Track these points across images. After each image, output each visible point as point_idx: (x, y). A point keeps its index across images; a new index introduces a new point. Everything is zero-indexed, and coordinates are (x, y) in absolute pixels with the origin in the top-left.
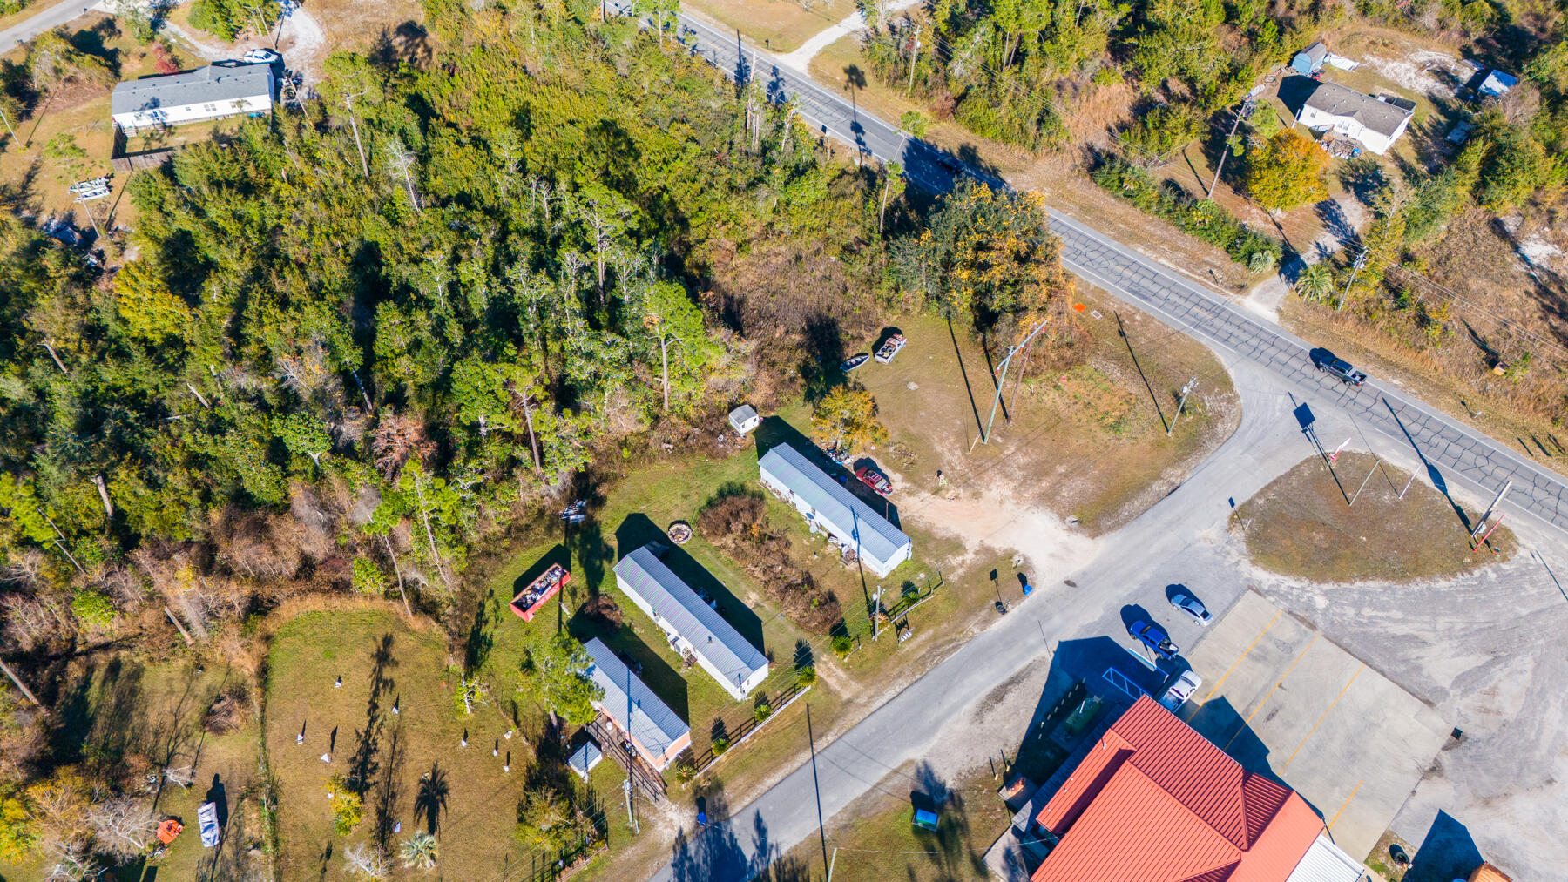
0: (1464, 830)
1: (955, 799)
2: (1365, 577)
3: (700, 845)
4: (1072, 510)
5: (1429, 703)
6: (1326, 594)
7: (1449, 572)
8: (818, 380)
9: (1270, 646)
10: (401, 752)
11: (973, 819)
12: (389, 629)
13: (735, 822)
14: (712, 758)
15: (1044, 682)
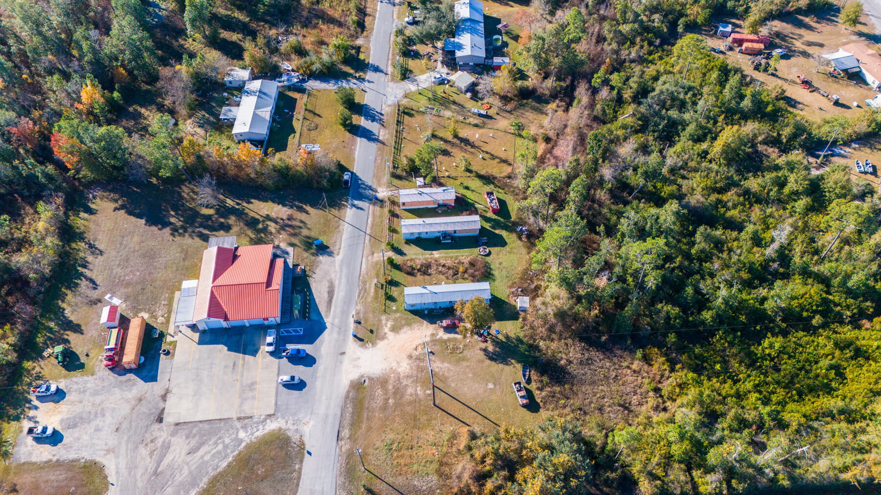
2: (229, 465)
5: (177, 424)
6: (242, 441)
9: (251, 394)
10: (465, 152)
11: (306, 255)
13: (368, 205)
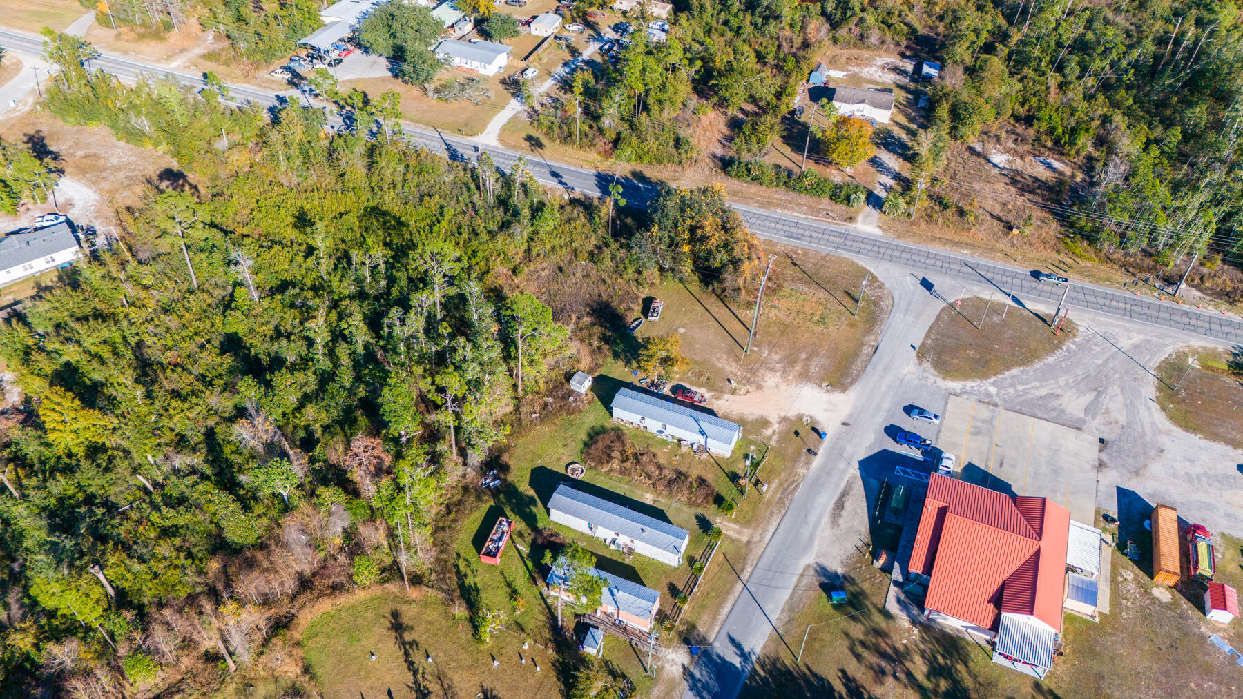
0: (1133, 492)
1: (847, 578)
2: (1008, 368)
3: (701, 669)
4: (823, 380)
5: (1079, 429)
6: (993, 384)
7: (1050, 352)
8: (618, 344)
9: (979, 424)
10: (450, 687)
11: (866, 586)
12: (392, 606)
13: (716, 644)
14: (679, 610)
15: (862, 488)
